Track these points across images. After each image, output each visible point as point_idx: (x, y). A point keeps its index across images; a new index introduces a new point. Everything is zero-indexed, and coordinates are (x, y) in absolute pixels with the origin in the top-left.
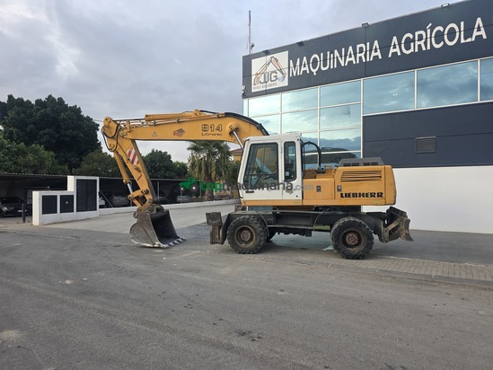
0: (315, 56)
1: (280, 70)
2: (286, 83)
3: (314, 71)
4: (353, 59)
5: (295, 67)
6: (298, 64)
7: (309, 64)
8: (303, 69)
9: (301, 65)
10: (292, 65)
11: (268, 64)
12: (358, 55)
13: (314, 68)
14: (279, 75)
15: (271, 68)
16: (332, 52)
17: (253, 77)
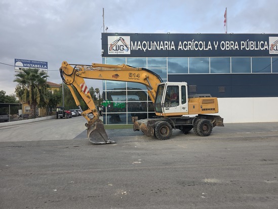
0: (145, 42)
1: (126, 46)
2: (129, 53)
3: (145, 49)
4: (163, 47)
5: (134, 45)
6: (136, 44)
7: (141, 45)
8: (138, 47)
9: (137, 45)
10: (132, 44)
11: (118, 41)
12: (165, 46)
13: (145, 48)
14: (125, 48)
15: (120, 43)
16: (153, 42)
17: (109, 46)
